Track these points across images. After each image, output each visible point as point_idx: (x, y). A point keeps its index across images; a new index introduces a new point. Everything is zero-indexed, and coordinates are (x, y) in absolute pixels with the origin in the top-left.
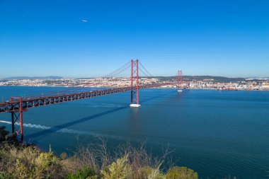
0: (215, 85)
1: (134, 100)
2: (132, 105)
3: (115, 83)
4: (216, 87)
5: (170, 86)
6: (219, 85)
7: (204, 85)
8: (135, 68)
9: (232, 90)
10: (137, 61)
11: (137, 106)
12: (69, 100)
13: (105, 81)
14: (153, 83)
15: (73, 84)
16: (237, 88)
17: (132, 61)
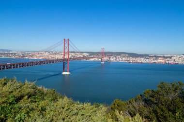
0: (129, 59)
1: (65, 69)
2: (64, 73)
3: (54, 56)
4: (128, 61)
5: (96, 59)
6: (131, 59)
7: (121, 59)
8: (66, 45)
9: (139, 63)
10: (68, 40)
11: (68, 73)
12: (17, 67)
13: (46, 54)
14: (84, 56)
15: (19, 56)
16: (142, 61)
17: (64, 40)
